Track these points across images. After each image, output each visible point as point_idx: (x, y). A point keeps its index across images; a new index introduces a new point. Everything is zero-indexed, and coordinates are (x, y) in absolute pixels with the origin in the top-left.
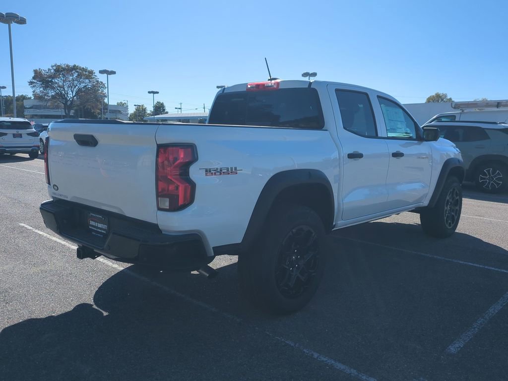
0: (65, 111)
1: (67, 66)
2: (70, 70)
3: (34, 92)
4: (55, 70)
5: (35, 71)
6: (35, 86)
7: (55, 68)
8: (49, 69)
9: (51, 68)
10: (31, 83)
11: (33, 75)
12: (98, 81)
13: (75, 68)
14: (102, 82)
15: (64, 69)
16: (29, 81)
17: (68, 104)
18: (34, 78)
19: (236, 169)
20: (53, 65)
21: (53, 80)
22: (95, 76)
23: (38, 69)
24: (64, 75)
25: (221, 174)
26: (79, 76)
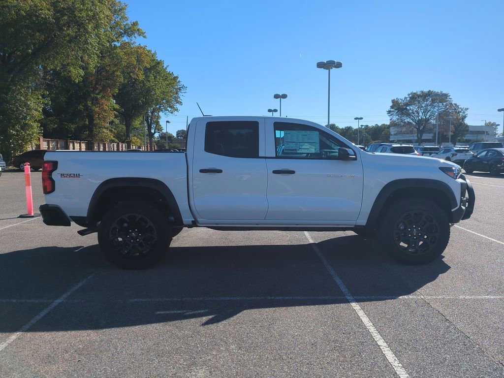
0: (418, 135)
1: (422, 92)
2: (425, 96)
3: (391, 120)
4: (410, 97)
5: (393, 101)
6: (393, 114)
7: (411, 96)
8: (406, 98)
9: (407, 96)
10: (389, 112)
11: (391, 104)
12: (451, 104)
13: (430, 94)
14: (456, 104)
15: (419, 96)
16: (388, 110)
17: (421, 129)
18: (392, 107)
19: (79, 175)
20: (410, 93)
21: (408, 108)
22: (450, 99)
23: (396, 99)
24: (419, 102)
25: (70, 175)
26: (433, 101)
